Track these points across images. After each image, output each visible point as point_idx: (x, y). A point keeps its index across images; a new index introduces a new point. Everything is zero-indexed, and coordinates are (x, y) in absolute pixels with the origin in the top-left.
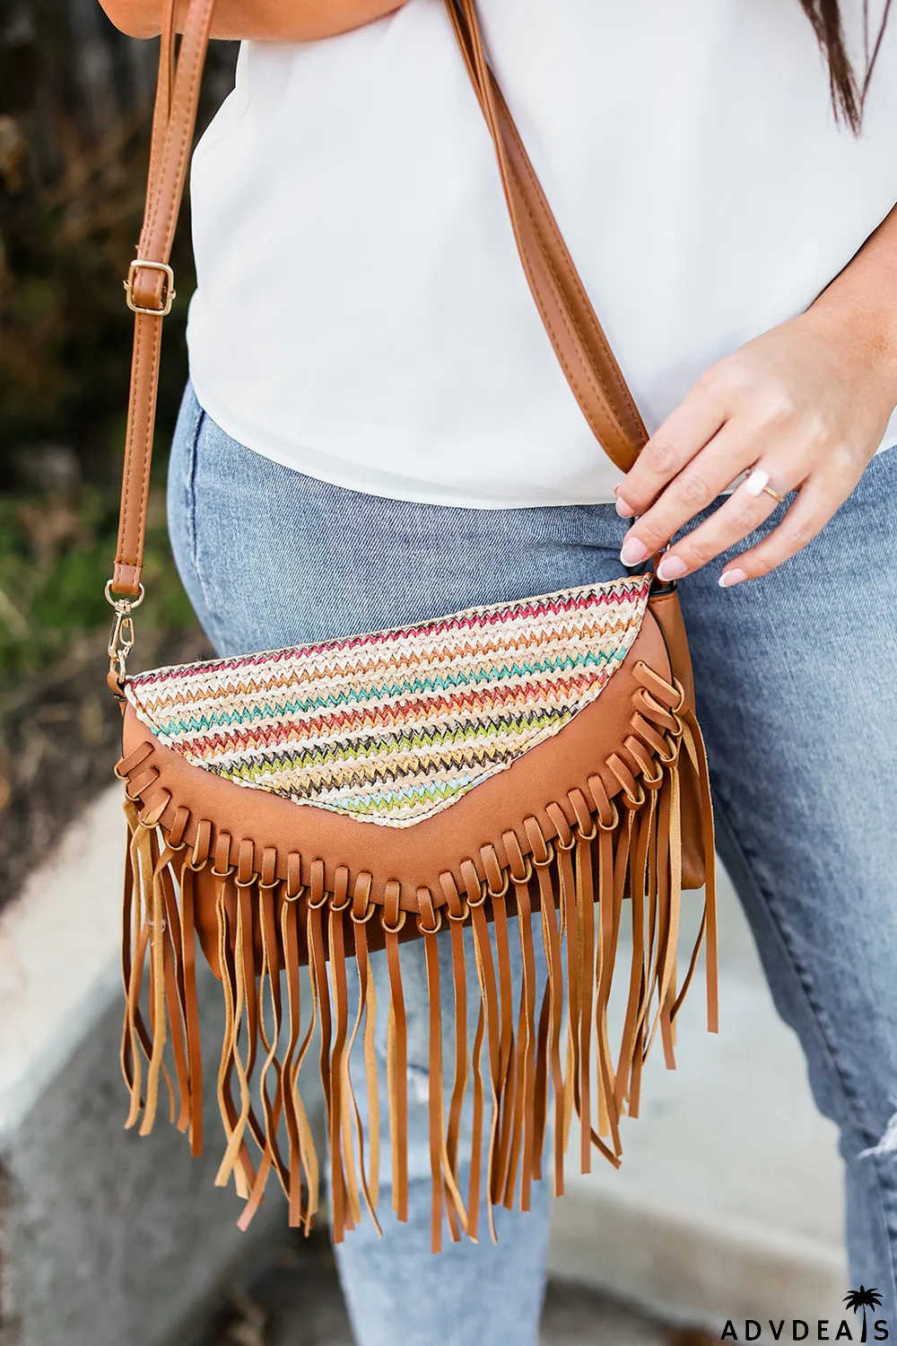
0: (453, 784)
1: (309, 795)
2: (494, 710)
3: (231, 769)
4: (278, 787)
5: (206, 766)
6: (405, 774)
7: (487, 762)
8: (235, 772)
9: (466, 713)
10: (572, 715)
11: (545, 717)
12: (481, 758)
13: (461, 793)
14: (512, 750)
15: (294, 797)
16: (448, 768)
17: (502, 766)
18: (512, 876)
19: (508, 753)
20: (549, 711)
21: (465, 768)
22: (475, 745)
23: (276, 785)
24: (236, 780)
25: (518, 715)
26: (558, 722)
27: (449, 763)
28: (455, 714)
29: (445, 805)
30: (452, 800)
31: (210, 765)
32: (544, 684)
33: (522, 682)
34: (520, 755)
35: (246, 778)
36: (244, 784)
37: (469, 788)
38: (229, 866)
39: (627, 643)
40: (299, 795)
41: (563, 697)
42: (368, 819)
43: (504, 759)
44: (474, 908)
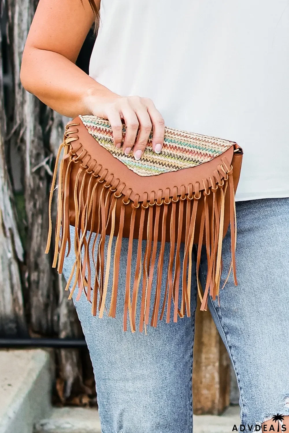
0: (159, 169)
1: (119, 156)
2: (179, 154)
3: (100, 139)
4: (111, 150)
5: (93, 135)
6: (148, 161)
7: (171, 167)
8: (101, 140)
9: (171, 151)
10: (200, 163)
11: (192, 161)
12: (170, 165)
13: (160, 173)
14: (179, 166)
15: (114, 155)
16: (160, 164)
17: (175, 170)
18: (164, 201)
19: (178, 167)
20: (194, 160)
21: (164, 166)
22: (170, 161)
23: (110, 149)
24: (99, 142)
25: (185, 158)
26: (195, 164)
27: (161, 163)
28: (168, 151)
29: (155, 174)
30: (157, 174)
31: (94, 135)
32: (196, 152)
33: (190, 149)
34: (181, 169)
35: (103, 143)
36: (101, 145)
37: (163, 172)
38: (86, 166)
39: (223, 150)
40: (116, 155)
41: (199, 158)
42: (132, 169)
43: (176, 168)
44: (151, 206)
